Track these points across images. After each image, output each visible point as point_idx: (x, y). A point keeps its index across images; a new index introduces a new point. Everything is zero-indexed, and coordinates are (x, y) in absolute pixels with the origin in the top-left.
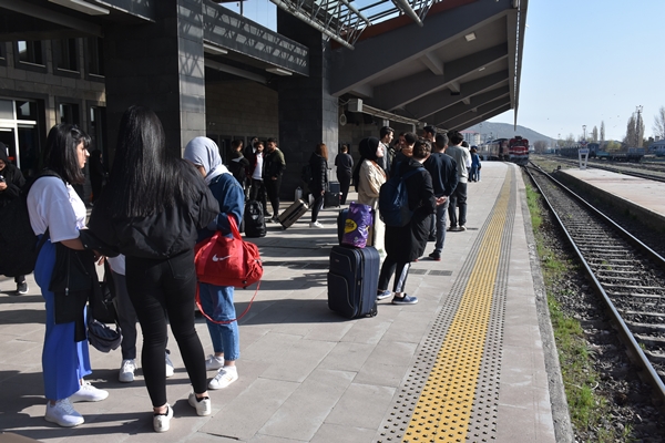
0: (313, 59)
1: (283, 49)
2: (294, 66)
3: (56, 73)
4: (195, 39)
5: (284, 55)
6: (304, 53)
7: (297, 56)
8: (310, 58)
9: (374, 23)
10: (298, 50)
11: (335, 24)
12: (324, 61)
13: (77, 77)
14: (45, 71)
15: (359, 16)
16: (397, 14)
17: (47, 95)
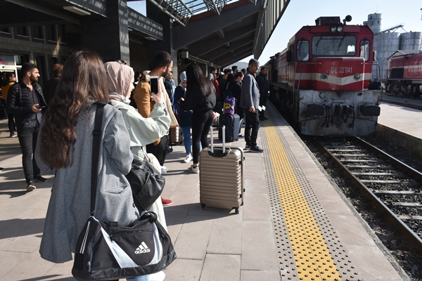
0: (166, 31)
1: (154, 28)
2: (158, 35)
3: (33, 40)
4: (125, 25)
5: (154, 30)
6: (162, 29)
7: (159, 31)
8: (164, 32)
9: (195, 14)
10: (159, 28)
11: (175, 13)
12: (171, 33)
13: (43, 42)
14: (28, 39)
15: (185, 7)
16: (206, 10)
17: (30, 52)
